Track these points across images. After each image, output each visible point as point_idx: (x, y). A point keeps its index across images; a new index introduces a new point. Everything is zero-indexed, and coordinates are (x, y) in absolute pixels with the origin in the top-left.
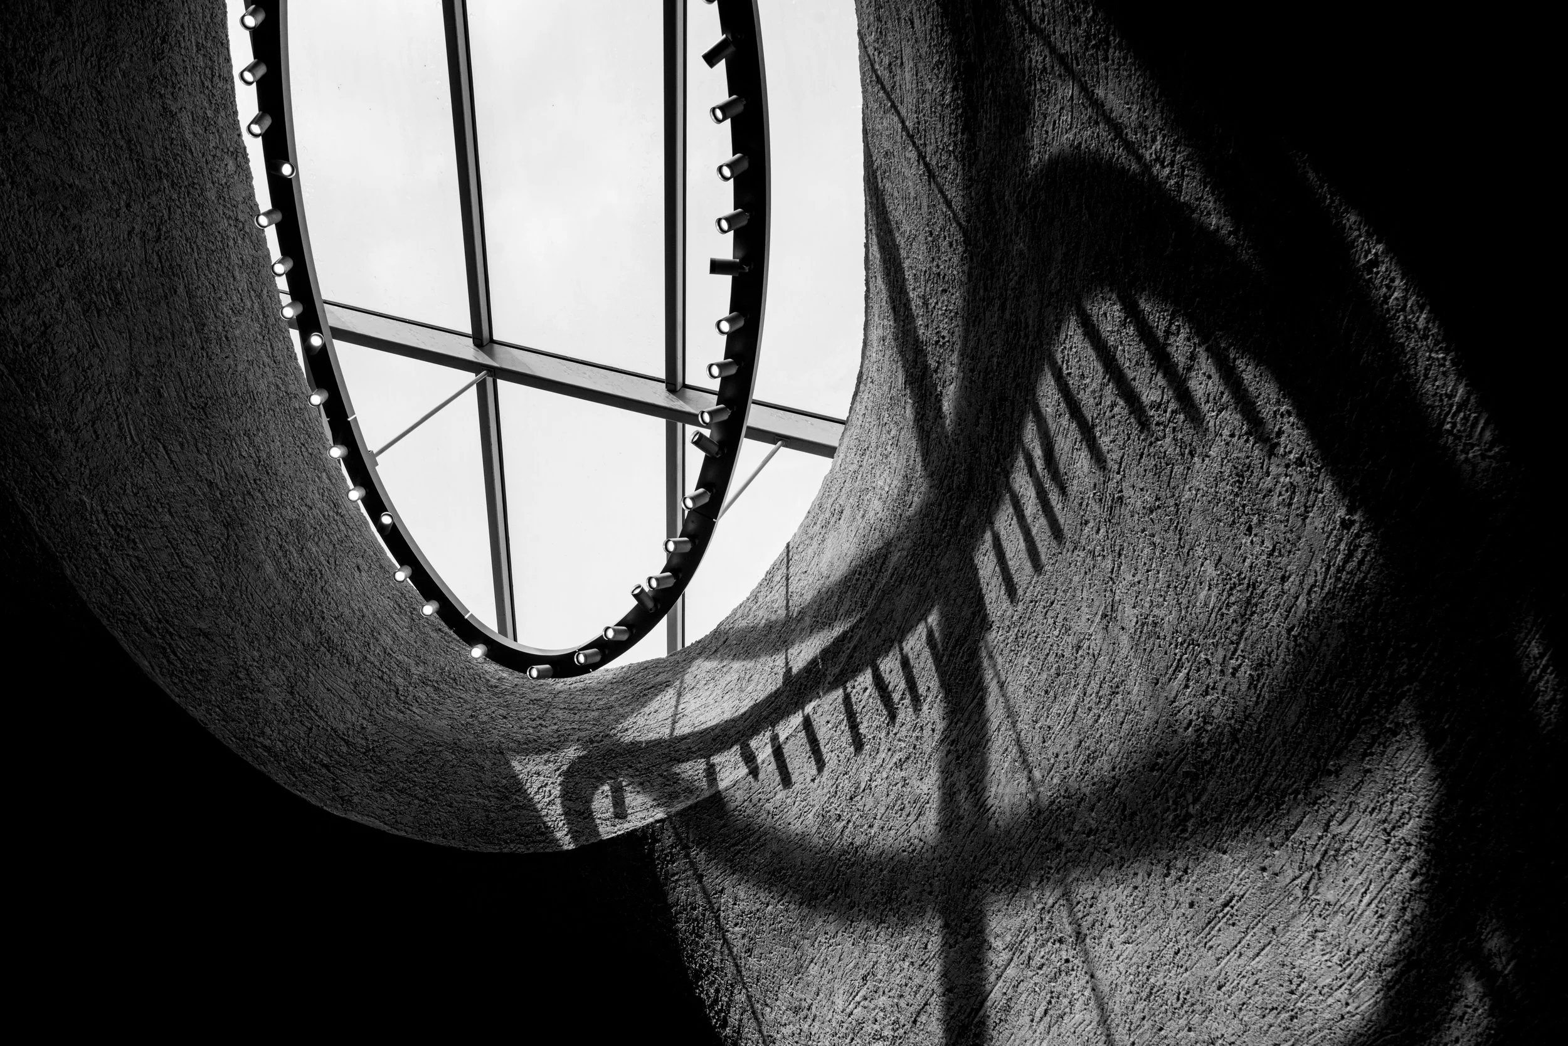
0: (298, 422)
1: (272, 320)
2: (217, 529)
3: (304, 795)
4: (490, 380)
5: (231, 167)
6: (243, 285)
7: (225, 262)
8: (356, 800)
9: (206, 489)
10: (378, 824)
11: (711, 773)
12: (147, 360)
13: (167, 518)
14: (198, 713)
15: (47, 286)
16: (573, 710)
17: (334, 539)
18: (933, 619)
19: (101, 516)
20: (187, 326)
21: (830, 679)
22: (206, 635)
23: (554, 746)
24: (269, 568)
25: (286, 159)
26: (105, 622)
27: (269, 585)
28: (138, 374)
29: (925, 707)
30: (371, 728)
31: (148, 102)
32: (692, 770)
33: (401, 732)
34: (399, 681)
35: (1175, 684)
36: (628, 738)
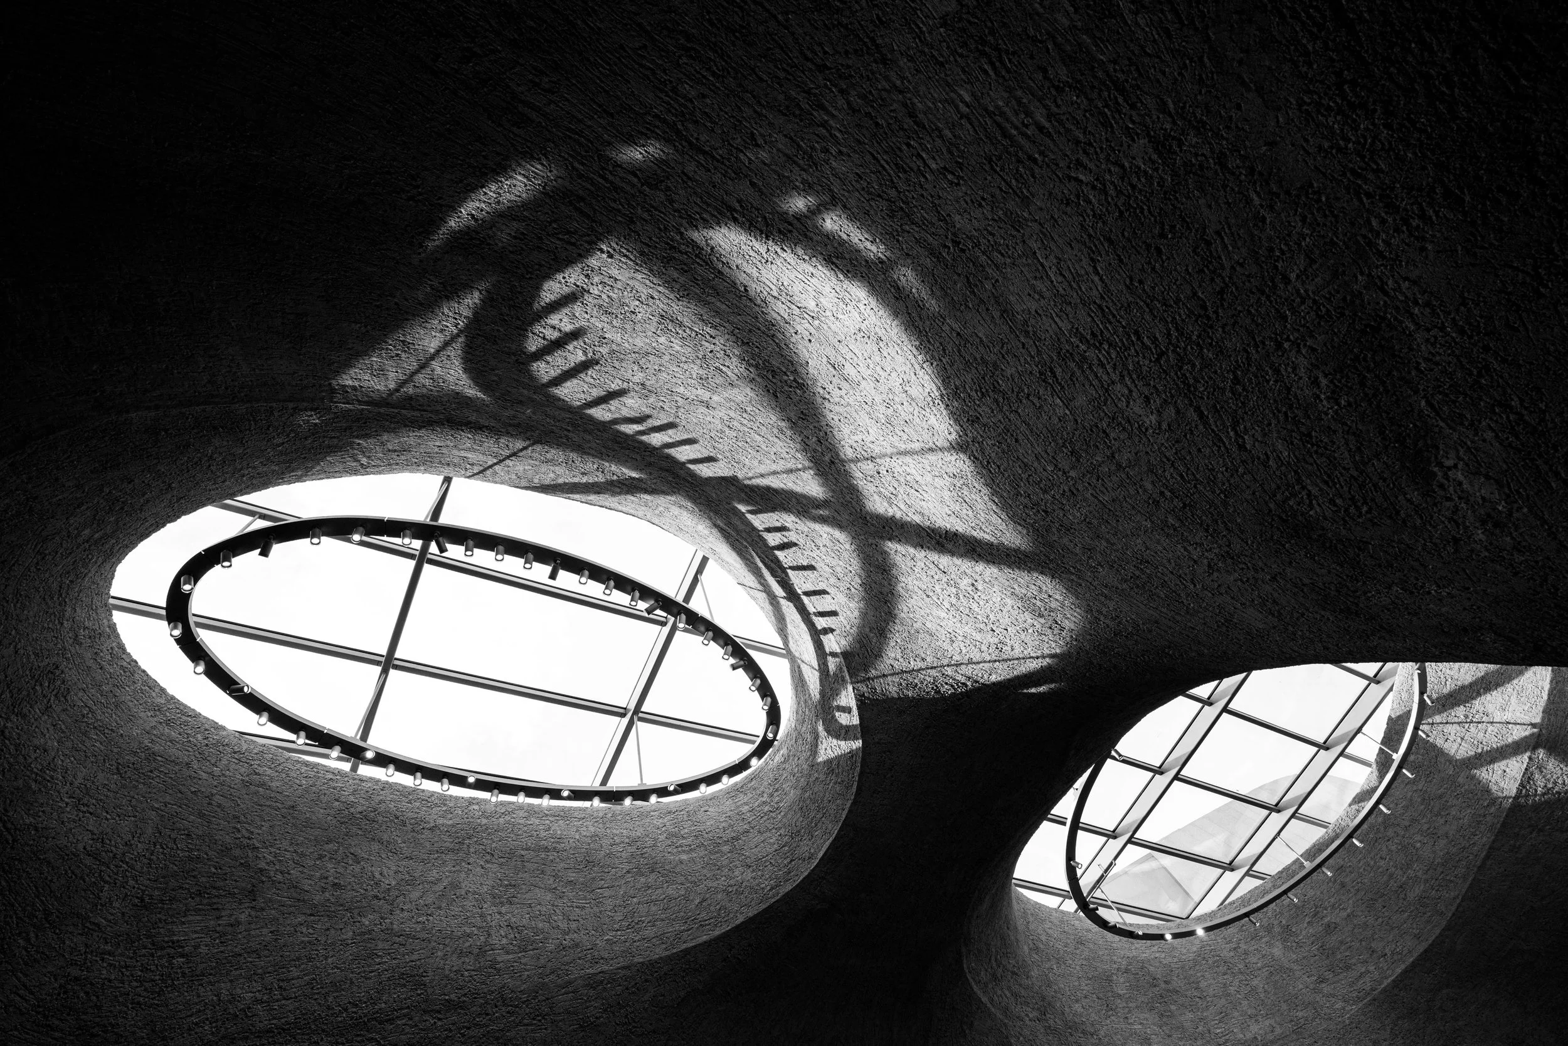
0: (619, 818)
1: (562, 814)
2: (653, 876)
3: (801, 878)
4: (641, 715)
5: (476, 807)
6: (537, 821)
7: (521, 826)
8: (812, 851)
9: (630, 875)
10: (828, 843)
11: (834, 655)
12: (551, 881)
13: (635, 900)
14: (741, 919)
15: (489, 918)
16: (804, 721)
17: (686, 819)
18: (743, 508)
19: (619, 933)
20: (543, 856)
21: (784, 576)
22: (704, 900)
23: (816, 737)
24: (684, 857)
25: (466, 778)
26: (675, 951)
27: (693, 860)
28: (555, 889)
29: (787, 525)
30: (782, 831)
31: (423, 836)
32: (832, 664)
33: (789, 816)
34: (766, 809)
35: (729, 373)
36: (818, 696)
